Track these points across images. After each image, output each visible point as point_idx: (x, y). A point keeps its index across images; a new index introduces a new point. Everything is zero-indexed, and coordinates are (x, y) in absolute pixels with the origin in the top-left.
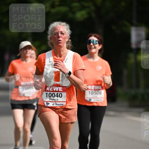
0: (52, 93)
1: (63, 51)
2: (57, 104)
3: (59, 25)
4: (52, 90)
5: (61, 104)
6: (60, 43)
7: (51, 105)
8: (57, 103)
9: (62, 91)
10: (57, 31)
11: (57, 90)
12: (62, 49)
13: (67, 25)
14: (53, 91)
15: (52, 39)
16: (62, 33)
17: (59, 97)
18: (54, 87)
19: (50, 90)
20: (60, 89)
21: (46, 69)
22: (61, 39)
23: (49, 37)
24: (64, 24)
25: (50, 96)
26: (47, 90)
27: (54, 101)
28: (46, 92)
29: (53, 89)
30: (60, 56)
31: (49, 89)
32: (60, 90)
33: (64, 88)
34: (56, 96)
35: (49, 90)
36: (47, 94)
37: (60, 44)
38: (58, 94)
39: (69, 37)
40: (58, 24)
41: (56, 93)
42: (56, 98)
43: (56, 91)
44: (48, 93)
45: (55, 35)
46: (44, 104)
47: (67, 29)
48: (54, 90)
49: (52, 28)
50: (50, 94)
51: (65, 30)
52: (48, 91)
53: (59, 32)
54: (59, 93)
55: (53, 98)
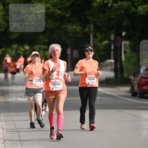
0: (55, 83)
3: (55, 46)
7: (54, 90)
8: (58, 89)
9: (60, 81)
10: (54, 49)
14: (56, 82)
16: (57, 50)
17: (59, 85)
22: (56, 53)
24: (58, 45)
25: (54, 85)
39: (61, 52)
41: (57, 83)
42: (57, 86)
43: (57, 82)
44: (53, 83)
45: (53, 51)
47: (60, 48)
48: (56, 81)
52: (52, 82)
54: (59, 83)
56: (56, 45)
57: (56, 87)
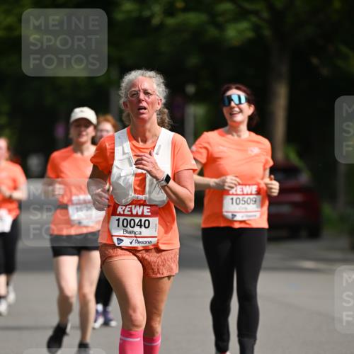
0: (129, 218)
1: (149, 131)
2: (139, 242)
3: (140, 77)
4: (129, 213)
5: (146, 242)
6: (143, 113)
7: (126, 243)
8: (140, 240)
9: (149, 214)
10: (137, 89)
11: (140, 213)
12: (148, 126)
13: (158, 75)
14: (132, 215)
15: (127, 105)
16: (146, 93)
17: (143, 227)
18: (133, 206)
19: (126, 212)
20: (146, 210)
21: (117, 167)
22: (144, 104)
23: (122, 101)
24: (152, 73)
25: (125, 224)
26: (118, 212)
27: (133, 235)
28: (117, 217)
29: (131, 211)
30: (145, 141)
31: (124, 211)
32: (145, 213)
33: (154, 208)
34: (137, 225)
35: (122, 212)
36: (118, 220)
37: (144, 116)
38: (141, 220)
39: (164, 101)
40: (140, 75)
41: (137, 220)
42: (137, 229)
43: (137, 215)
44: (122, 218)
45: (132, 96)
46: (113, 241)
47: (158, 85)
48: (134, 212)
49: (127, 84)
50: (125, 221)
51: (153, 87)
52: (120, 215)
53: (139, 90)
54: (143, 219)
55: (132, 229)
56: (143, 75)
57: (133, 232)
